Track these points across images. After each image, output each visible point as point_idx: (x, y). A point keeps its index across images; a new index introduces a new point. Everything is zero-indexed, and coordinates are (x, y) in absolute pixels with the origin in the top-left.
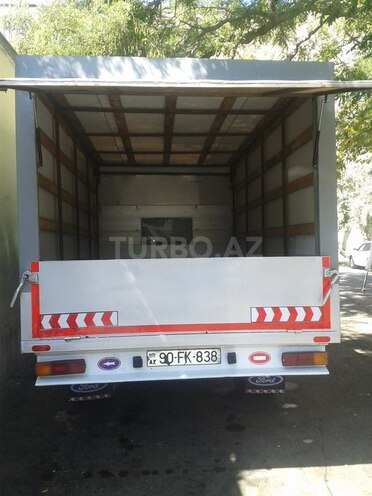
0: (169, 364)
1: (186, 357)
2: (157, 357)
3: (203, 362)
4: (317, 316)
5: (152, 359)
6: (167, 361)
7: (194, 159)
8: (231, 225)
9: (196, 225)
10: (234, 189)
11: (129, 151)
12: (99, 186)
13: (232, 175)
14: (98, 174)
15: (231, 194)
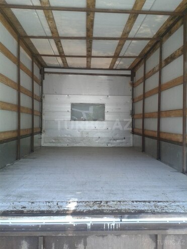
8: (131, 109)
9: (107, 108)
10: (133, 85)
11: (62, 55)
12: (44, 81)
13: (133, 76)
14: (42, 73)
15: (131, 88)
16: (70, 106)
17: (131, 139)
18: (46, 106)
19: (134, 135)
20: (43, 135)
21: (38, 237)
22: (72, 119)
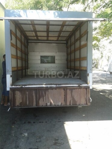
7: (56, 39)
8: (66, 58)
9: (56, 58)
10: (67, 48)
11: (37, 36)
12: (28, 46)
13: (67, 43)
14: (28, 43)
15: (66, 49)
16: (40, 57)
17: (67, 71)
18: (30, 57)
19: (68, 69)
20: (29, 70)
21: (37, 89)
22: (41, 63)
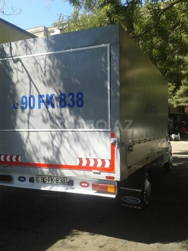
0: (45, 182)
1: (52, 180)
2: (40, 179)
3: (59, 183)
4: (107, 165)
5: (38, 179)
6: (44, 181)
